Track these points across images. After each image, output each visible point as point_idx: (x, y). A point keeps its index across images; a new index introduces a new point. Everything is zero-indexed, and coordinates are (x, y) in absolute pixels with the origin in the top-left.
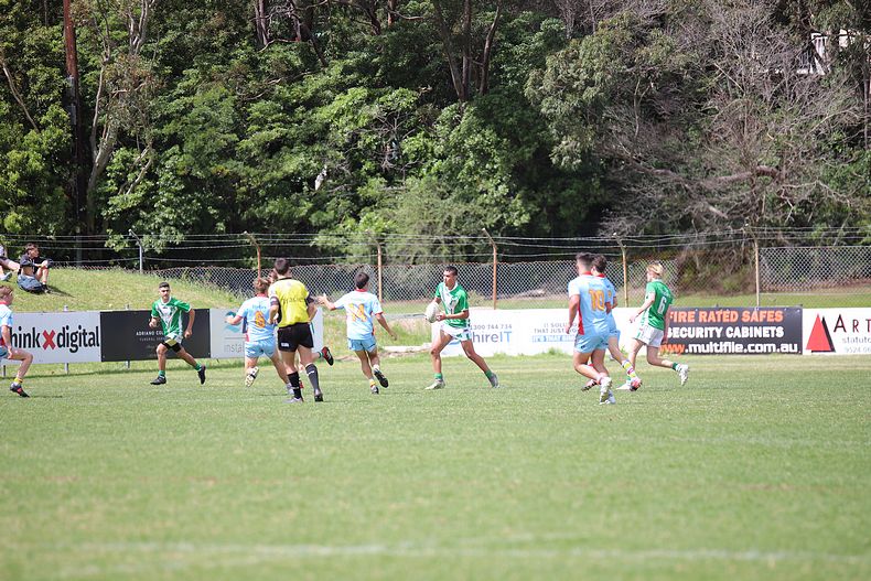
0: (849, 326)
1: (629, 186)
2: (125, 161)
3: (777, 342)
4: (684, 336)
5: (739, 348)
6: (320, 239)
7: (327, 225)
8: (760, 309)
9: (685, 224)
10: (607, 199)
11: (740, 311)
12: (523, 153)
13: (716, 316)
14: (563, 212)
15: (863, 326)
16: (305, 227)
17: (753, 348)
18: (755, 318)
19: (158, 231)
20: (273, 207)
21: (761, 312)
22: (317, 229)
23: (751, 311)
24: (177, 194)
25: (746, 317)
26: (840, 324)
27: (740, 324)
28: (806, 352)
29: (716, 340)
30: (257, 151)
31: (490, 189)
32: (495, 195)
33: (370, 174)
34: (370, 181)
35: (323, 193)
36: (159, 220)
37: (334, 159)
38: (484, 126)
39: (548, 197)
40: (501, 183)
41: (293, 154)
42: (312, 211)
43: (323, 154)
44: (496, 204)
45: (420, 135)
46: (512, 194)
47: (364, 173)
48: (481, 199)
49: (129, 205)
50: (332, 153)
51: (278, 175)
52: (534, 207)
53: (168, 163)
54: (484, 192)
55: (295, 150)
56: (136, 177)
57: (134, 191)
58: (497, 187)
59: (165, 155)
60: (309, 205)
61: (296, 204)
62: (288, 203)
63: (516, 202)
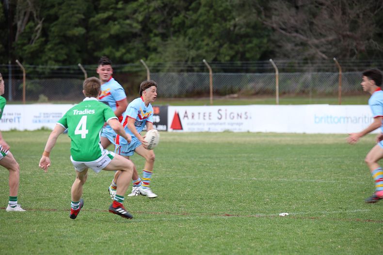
0: (190, 115)
2: (31, 28)
3: (156, 124)
6: (127, 68)
7: (132, 61)
12: (226, 25)
14: (248, 55)
15: (196, 116)
19: (46, 62)
20: (106, 51)
22: (126, 62)
24: (56, 44)
26: (186, 116)
28: (170, 130)
30: (98, 23)
31: (211, 43)
32: (213, 46)
33: (156, 35)
34: (153, 39)
35: (131, 45)
36: (47, 58)
37: (136, 27)
38: (208, 11)
39: (239, 47)
40: (216, 40)
41: (115, 25)
42: (125, 54)
43: (130, 25)
44: (214, 51)
45: (181, 16)
46: (221, 46)
47: (152, 35)
48: (205, 48)
49: (32, 50)
50: (135, 25)
51: (107, 35)
52: (232, 53)
53: (53, 29)
54: (207, 45)
55: (116, 23)
56: (36, 36)
57: (35, 43)
58: (214, 42)
59: (52, 24)
60: (124, 51)
61: (118, 50)
62: (114, 50)
63: (223, 50)
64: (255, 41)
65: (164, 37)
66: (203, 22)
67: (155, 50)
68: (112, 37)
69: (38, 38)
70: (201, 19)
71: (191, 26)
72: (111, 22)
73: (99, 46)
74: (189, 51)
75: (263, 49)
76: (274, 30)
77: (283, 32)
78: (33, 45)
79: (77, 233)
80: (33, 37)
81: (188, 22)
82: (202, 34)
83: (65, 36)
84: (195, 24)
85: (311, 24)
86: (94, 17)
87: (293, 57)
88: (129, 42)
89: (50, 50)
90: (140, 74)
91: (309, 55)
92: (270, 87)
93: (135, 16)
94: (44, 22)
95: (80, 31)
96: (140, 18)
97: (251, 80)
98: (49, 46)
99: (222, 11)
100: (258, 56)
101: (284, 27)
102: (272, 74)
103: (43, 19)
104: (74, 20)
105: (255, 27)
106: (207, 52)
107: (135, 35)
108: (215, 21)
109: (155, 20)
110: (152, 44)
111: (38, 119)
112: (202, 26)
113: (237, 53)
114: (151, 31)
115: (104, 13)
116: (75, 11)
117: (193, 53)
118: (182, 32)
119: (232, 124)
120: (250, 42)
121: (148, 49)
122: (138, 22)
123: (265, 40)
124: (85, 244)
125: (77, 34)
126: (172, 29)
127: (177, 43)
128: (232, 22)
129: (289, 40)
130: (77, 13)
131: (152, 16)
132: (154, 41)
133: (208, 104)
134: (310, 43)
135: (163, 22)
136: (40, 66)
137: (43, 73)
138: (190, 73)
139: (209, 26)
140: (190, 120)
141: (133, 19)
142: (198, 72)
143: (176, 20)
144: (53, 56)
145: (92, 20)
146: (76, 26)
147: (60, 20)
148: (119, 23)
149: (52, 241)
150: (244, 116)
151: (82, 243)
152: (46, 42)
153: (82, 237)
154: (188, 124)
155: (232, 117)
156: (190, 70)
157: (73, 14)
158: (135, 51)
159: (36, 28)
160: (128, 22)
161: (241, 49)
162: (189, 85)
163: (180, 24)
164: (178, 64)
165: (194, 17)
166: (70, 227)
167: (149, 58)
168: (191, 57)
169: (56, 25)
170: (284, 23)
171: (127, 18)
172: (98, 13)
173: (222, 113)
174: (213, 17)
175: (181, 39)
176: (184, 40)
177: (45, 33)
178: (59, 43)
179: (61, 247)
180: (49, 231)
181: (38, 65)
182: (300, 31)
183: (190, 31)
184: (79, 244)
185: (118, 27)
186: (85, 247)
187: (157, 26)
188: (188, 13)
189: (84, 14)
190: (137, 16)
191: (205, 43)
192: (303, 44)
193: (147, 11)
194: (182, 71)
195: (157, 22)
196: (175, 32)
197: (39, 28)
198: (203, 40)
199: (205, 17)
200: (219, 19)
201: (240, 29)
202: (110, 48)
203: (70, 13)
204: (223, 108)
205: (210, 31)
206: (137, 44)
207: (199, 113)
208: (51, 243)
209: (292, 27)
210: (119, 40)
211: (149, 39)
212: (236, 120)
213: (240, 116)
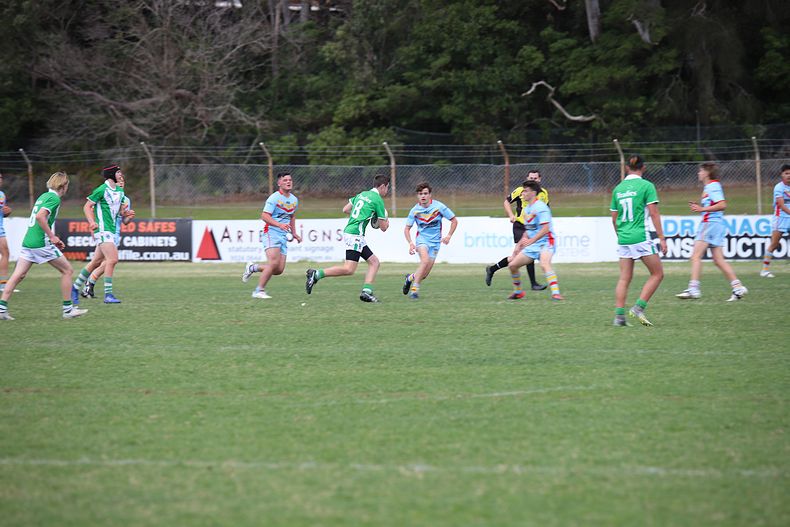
0: (233, 235)
1: (58, 106)
3: (170, 250)
4: (86, 245)
5: (135, 256)
8: (155, 221)
9: (110, 141)
10: (38, 118)
11: (137, 222)
15: (246, 236)
17: (148, 256)
18: (150, 228)
21: (157, 224)
23: (147, 222)
25: (142, 228)
26: (226, 236)
27: (137, 234)
28: (196, 260)
77: (68, 88)
140: (235, 244)
150: (335, 235)
207: (251, 232)
212: (320, 243)
213: (327, 236)
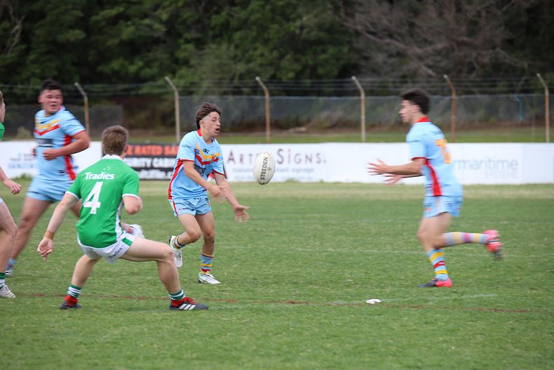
0: (237, 157)
2: (5, 30)
5: (161, 175)
6: (146, 89)
7: (153, 78)
11: (163, 146)
12: (289, 27)
13: (147, 150)
14: (320, 71)
15: (246, 159)
16: (138, 79)
18: (173, 152)
19: (28, 80)
20: (115, 65)
22: (145, 80)
24: (42, 54)
25: (167, 151)
26: (231, 159)
27: (163, 156)
29: (146, 169)
30: (103, 23)
31: (267, 53)
32: (270, 57)
33: (187, 41)
34: (183, 47)
35: (151, 55)
36: (29, 74)
37: (158, 30)
38: (263, 7)
39: (308, 59)
40: (275, 48)
41: (128, 26)
42: (142, 68)
43: (150, 27)
44: (271, 64)
45: (224, 14)
46: (282, 57)
47: (182, 41)
48: (259, 60)
49: (7, 62)
50: (157, 26)
51: (116, 41)
52: (298, 67)
53: (38, 32)
54: (262, 55)
55: (129, 23)
56: (12, 42)
57: (12, 52)
58: (271, 51)
59: (36, 25)
60: (141, 64)
61: (132, 63)
62: (126, 63)
63: (285, 63)
64: (332, 50)
65: (200, 43)
66: (255, 23)
67: (186, 63)
68: (123, 44)
69: (17, 45)
70: (253, 18)
71: (238, 29)
72: (122, 22)
73: (105, 57)
74: (235, 64)
75: (342, 62)
76: (357, 33)
77: (371, 37)
78: (9, 55)
79: (75, 328)
80: (8, 42)
81: (234, 23)
82: (255, 40)
83: (54, 42)
84: (244, 25)
85: (412, 25)
86: (97, 14)
87: (386, 73)
88: (149, 51)
89: (34, 62)
90: (165, 97)
91: (409, 70)
92: (352, 117)
93: (157, 13)
94: (24, 21)
95: (77, 35)
96: (165, 16)
97: (326, 107)
98: (32, 57)
99: (283, 6)
100: (335, 72)
101: (372, 29)
102: (355, 98)
103: (23, 17)
104: (69, 18)
105: (330, 30)
106: (261, 65)
107: (157, 41)
108: (273, 20)
109: (187, 19)
110: (181, 55)
111: (16, 163)
112: (254, 28)
113: (305, 67)
114: (180, 36)
115: (112, 8)
116: (70, 6)
117: (241, 67)
118: (226, 36)
119: (298, 171)
120: (324, 51)
121: (176, 61)
122: (161, 22)
123: (345, 49)
124: (85, 344)
125: (72, 39)
126: (211, 33)
127: (218, 52)
128: (298, 23)
129: (380, 49)
130: (73, 9)
131: (181, 13)
132: (185, 50)
133: (264, 142)
134: (409, 52)
135: (198, 22)
136: (20, 86)
137: (24, 96)
138: (237, 97)
139: (264, 29)
140: (238, 165)
141: (154, 17)
142: (248, 94)
143: (216, 20)
144: (37, 71)
145: (94, 18)
146: (71, 27)
147: (49, 18)
148: (133, 24)
149: (38, 340)
150: (315, 159)
151: (81, 343)
152: (28, 51)
153: (81, 334)
154: (235, 170)
155: (298, 161)
156: (237, 92)
157: (67, 11)
158: (157, 64)
159: (14, 31)
160: (147, 21)
161: (311, 62)
162: (236, 114)
163: (222, 25)
164: (219, 83)
165: (243, 14)
166: (64, 319)
167: (178, 75)
168: (238, 73)
169: (42, 26)
170: (373, 24)
171: (145, 16)
172: (103, 9)
173: (284, 154)
174: (269, 15)
175: (224, 46)
176: (228, 49)
177: (26, 37)
178: (48, 53)
179: (51, 349)
180: (33, 326)
181: (16, 84)
182: (396, 36)
183: (237, 35)
184: (77, 344)
185: (132, 29)
186: (87, 348)
187: (189, 28)
188: (233, 8)
189: (83, 11)
190: (160, 14)
191: (258, 52)
192: (400, 55)
193: (174, 6)
194: (225, 93)
195: (188, 22)
196: (215, 37)
197: (17, 31)
198: (255, 49)
199: (258, 15)
200: (278, 18)
201: (309, 32)
202: (121, 60)
203: (63, 8)
204: (285, 147)
205: (266, 36)
206: (160, 54)
207: (251, 155)
208: (36, 343)
209: (384, 30)
210: (133, 48)
211: (178, 47)
212: (304, 165)
213: (309, 159)
